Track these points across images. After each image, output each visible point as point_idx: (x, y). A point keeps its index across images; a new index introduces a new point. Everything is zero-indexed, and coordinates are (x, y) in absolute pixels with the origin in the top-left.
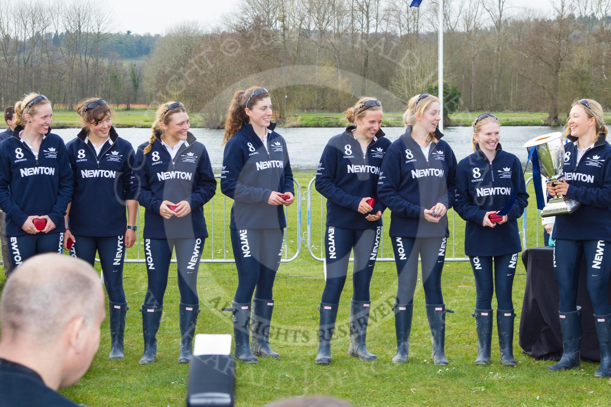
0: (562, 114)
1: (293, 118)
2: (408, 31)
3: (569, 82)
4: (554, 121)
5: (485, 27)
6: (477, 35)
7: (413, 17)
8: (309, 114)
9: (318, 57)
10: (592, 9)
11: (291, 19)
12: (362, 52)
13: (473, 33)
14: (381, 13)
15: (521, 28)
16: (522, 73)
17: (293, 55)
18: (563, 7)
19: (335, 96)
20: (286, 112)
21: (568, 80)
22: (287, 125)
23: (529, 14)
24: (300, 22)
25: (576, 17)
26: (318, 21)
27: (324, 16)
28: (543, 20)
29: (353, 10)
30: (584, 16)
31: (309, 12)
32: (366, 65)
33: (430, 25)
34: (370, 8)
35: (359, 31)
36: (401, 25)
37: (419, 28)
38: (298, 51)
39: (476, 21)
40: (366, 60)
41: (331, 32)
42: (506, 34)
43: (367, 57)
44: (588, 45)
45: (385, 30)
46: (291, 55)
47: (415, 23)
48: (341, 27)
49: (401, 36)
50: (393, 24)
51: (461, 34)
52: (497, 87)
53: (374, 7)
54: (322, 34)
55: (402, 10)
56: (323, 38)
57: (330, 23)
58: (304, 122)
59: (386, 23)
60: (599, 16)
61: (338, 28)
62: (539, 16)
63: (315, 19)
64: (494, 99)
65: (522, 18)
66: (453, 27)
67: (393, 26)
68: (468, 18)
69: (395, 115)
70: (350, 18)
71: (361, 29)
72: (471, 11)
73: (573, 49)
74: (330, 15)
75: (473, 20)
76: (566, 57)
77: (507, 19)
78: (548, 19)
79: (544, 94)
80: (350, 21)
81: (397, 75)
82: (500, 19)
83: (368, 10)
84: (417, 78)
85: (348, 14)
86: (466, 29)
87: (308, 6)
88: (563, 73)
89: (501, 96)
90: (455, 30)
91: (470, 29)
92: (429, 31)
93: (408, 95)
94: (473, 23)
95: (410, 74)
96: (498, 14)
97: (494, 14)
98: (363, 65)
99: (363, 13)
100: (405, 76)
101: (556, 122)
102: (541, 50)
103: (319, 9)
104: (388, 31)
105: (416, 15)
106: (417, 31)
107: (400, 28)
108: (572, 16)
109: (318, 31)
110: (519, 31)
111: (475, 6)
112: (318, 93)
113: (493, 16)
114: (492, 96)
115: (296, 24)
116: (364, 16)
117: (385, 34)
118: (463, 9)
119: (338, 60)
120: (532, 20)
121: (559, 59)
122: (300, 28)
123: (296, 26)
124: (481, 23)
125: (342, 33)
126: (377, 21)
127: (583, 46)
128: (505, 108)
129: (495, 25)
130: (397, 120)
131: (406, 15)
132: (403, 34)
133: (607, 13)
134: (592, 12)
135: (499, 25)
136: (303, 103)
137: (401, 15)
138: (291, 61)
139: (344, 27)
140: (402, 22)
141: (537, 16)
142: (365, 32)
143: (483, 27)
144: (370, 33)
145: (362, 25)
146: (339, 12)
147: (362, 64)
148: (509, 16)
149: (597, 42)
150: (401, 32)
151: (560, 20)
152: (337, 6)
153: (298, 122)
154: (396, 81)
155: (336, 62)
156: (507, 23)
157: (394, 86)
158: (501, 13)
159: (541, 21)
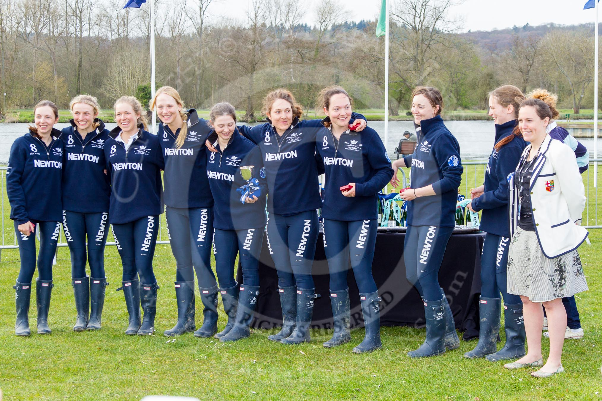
0: (258, 112)
1: (13, 114)
2: (119, 35)
3: (263, 84)
4: (250, 118)
5: (188, 34)
6: (181, 40)
7: (122, 23)
8: (27, 111)
9: (34, 57)
10: (281, 19)
11: (8, 22)
12: (76, 54)
13: (177, 38)
14: (94, 19)
15: (220, 35)
16: (222, 75)
17: (11, 55)
18: (256, 17)
19: (51, 94)
20: (5, 109)
21: (262, 82)
22: (7, 121)
23: (226, 22)
24: (17, 25)
25: (268, 26)
26: (34, 24)
27: (40, 20)
28: (239, 28)
29: (67, 15)
30: (274, 25)
31: (26, 15)
32: (80, 66)
33: (139, 30)
34: (83, 13)
35: (73, 35)
36: (112, 30)
37: (128, 33)
38: (16, 52)
39: (180, 28)
40: (80, 62)
41: (46, 34)
42: (207, 40)
43: (81, 58)
44: (279, 51)
45: (97, 34)
46: (9, 56)
47: (125, 29)
48: (56, 30)
49: (112, 40)
50: (105, 29)
51: (166, 39)
52: (200, 87)
53: (86, 13)
54: (38, 37)
55: (112, 16)
56: (39, 40)
57: (45, 26)
58: (23, 119)
59: (98, 27)
60: (287, 26)
61: (53, 31)
62: (236, 24)
63: (32, 22)
64: (197, 97)
65: (221, 26)
66: (159, 32)
67: (105, 30)
68: (172, 25)
69: (108, 112)
70: (65, 22)
71: (75, 33)
72: (175, 18)
73: (266, 55)
74: (45, 19)
75: (177, 26)
76: (260, 61)
77: (207, 27)
78: (243, 27)
79: (241, 94)
80: (64, 25)
81: (110, 75)
82: (201, 27)
83: (81, 15)
84: (128, 78)
85: (62, 19)
86: (171, 35)
87: (24, 10)
88: (258, 75)
89: (203, 94)
90: (161, 35)
91: (175, 34)
92: (138, 35)
93: (120, 94)
94: (177, 29)
95: (121, 74)
96: (200, 22)
97: (196, 22)
98: (78, 66)
99: (76, 18)
100: (117, 76)
101: (252, 118)
102: (238, 55)
103: (35, 13)
104: (100, 35)
105: (126, 21)
106: (127, 36)
107: (111, 33)
108: (264, 25)
109: (34, 33)
110: (218, 37)
111: (179, 14)
112: (35, 91)
113: (195, 23)
114: (195, 95)
115: (13, 27)
116: (77, 20)
117: (98, 38)
118: (168, 16)
119: (53, 61)
120: (229, 27)
121: (254, 63)
122: (17, 31)
123: (13, 29)
124: (184, 30)
125: (58, 37)
126: (90, 26)
127: (275, 52)
128: (207, 106)
129: (196, 32)
130: (111, 117)
131: (117, 20)
132: (113, 38)
133: (294, 23)
134: (281, 22)
135: (201, 32)
136: (21, 101)
137: (112, 21)
138: (9, 61)
139: (58, 30)
140: (113, 27)
141: (234, 24)
142: (79, 35)
143: (186, 33)
144: (83, 36)
145: (76, 29)
146: (54, 17)
147: (76, 65)
148: (209, 24)
149: (286, 49)
150: (112, 36)
151: (254, 28)
152: (51, 11)
153: (17, 118)
154: (108, 80)
155: (52, 63)
156: (207, 30)
157: (107, 85)
158: (202, 21)
159: (238, 29)
